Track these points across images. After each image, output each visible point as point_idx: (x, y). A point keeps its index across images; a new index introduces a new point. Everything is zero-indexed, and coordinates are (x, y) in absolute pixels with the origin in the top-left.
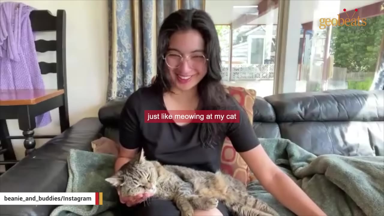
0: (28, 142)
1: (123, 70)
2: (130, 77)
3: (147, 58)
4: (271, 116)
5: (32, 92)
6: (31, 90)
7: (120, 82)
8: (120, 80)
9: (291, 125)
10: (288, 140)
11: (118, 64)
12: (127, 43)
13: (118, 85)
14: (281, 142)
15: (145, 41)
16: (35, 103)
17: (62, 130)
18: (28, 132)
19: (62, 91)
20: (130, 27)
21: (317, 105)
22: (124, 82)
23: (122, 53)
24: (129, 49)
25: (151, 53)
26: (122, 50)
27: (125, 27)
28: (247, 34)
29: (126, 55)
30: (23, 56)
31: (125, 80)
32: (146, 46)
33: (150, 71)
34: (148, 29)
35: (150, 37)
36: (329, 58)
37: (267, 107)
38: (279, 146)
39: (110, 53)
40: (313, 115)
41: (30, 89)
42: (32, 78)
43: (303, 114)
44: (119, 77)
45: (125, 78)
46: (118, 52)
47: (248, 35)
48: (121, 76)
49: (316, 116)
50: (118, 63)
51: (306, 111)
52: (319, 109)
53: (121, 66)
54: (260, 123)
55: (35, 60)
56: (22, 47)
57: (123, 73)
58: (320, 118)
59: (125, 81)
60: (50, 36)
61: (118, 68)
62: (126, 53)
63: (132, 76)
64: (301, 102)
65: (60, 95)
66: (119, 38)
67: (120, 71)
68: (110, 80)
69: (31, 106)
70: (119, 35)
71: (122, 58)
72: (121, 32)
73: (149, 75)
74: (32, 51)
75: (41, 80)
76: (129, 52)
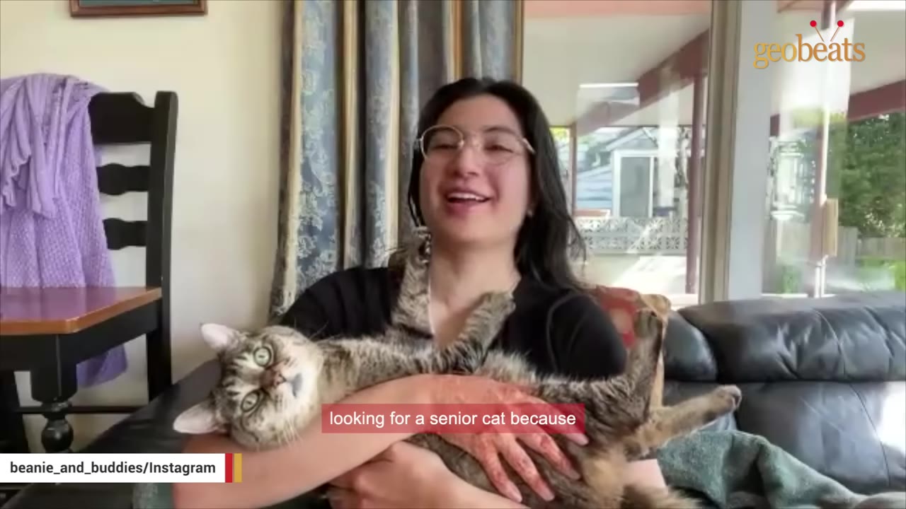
0: (53, 432)
1: (313, 239)
2: (330, 256)
3: (375, 207)
4: (703, 365)
5: (83, 294)
6: (80, 288)
7: (305, 269)
8: (305, 263)
9: (763, 390)
10: (761, 439)
11: (302, 224)
12: (324, 172)
13: (299, 276)
14: (741, 443)
15: (369, 166)
16: (76, 330)
17: (153, 392)
18: (53, 405)
19: (157, 293)
20: (332, 133)
21: (830, 336)
22: (314, 267)
23: (312, 196)
24: (330, 186)
25: (384, 195)
26: (312, 188)
27: (321, 132)
28: (608, 148)
29: (321, 201)
30: (66, 203)
31: (318, 262)
32: (374, 178)
33: (382, 241)
34: (380, 137)
35: (382, 156)
36: (826, 204)
37: (692, 339)
38: (735, 452)
39: (284, 196)
40: (821, 361)
41: (77, 286)
42: (84, 260)
43: (793, 360)
44: (302, 255)
45: (317, 259)
46: (301, 193)
47: (612, 150)
48: (307, 253)
49: (830, 366)
50: (302, 220)
51: (800, 352)
52: (836, 345)
53: (309, 229)
54: (677, 384)
55: (95, 216)
56: (66, 182)
57: (313, 246)
58: (841, 372)
59: (316, 265)
60: (135, 155)
61: (300, 233)
62: (320, 195)
63: (334, 253)
64: (786, 329)
65: (150, 304)
66: (306, 159)
67: (306, 239)
68: (281, 264)
69: (64, 337)
70: (308, 152)
71: (312, 208)
72: (312, 144)
73: (378, 252)
74: (88, 192)
75: (105, 262)
76: (329, 195)
